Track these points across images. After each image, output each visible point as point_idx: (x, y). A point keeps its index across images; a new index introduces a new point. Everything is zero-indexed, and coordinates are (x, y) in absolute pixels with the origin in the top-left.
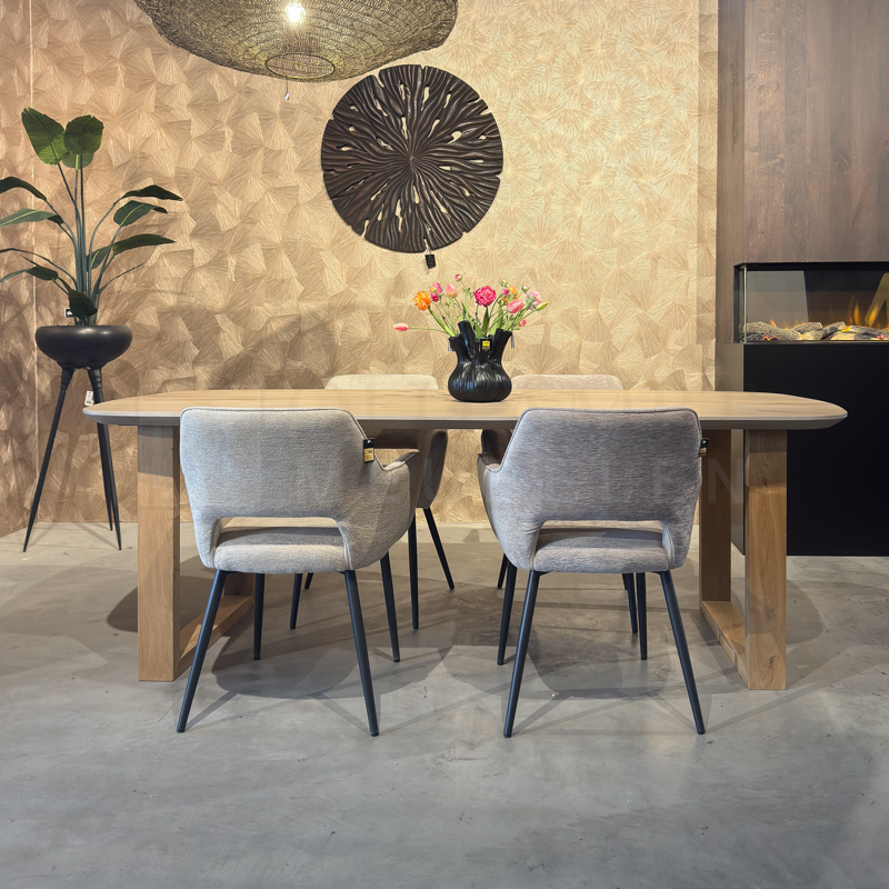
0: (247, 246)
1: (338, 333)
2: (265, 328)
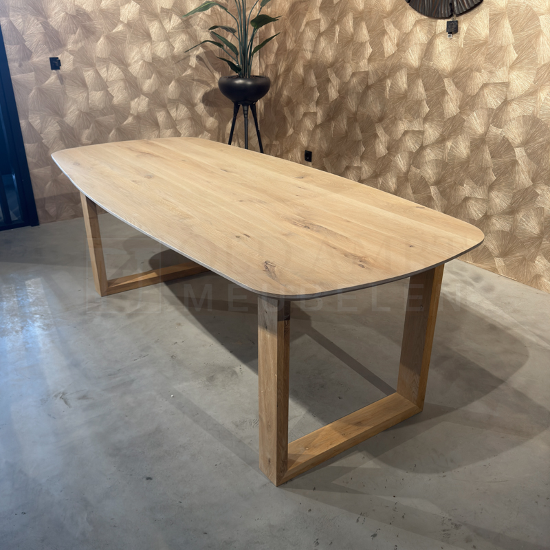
0: (345, 16)
1: (388, 89)
2: (349, 81)
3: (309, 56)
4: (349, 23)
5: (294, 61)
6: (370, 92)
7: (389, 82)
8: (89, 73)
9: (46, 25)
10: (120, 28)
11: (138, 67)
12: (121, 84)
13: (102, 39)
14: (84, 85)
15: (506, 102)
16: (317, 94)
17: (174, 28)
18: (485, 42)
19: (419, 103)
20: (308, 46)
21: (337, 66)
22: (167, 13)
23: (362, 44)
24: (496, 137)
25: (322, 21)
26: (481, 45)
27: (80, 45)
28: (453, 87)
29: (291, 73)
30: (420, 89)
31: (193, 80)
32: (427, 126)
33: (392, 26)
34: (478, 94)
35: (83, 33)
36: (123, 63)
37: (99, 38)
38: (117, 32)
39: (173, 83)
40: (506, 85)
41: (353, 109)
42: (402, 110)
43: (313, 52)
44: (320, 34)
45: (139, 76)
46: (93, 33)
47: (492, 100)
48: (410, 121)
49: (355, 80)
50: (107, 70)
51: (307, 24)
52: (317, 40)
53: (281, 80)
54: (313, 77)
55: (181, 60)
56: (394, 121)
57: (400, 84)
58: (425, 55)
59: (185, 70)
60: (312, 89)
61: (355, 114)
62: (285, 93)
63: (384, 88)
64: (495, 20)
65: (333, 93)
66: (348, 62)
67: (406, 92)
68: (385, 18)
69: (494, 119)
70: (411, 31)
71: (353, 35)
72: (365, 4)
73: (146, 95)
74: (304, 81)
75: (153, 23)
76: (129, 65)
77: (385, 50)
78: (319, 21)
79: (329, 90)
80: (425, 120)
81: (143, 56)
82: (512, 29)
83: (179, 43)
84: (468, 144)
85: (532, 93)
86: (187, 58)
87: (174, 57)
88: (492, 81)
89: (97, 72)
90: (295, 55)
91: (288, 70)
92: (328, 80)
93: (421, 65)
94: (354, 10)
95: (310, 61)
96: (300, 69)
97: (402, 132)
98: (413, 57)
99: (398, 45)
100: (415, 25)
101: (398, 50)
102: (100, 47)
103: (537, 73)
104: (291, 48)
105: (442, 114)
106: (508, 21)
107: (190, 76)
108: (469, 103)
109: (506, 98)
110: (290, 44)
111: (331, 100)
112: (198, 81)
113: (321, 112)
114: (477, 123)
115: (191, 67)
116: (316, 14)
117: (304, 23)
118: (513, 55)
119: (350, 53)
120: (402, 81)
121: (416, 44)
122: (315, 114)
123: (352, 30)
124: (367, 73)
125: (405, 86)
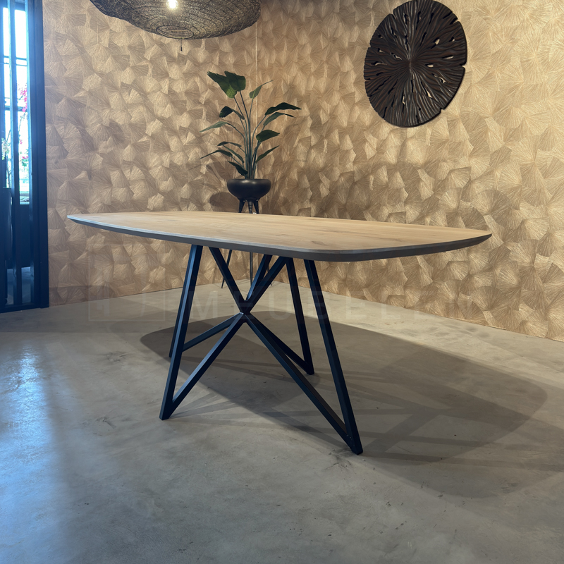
0: (332, 132)
1: (371, 183)
2: (338, 180)
3: (302, 164)
4: (336, 136)
5: (289, 169)
6: (356, 187)
7: (372, 178)
8: (115, 172)
9: (83, 132)
10: (145, 139)
11: (157, 171)
12: (142, 183)
13: (129, 147)
14: (109, 182)
15: (470, 182)
16: (311, 193)
17: (189, 142)
18: (447, 140)
19: (398, 190)
20: (302, 157)
21: (327, 170)
22: (184, 131)
23: (347, 152)
24: (467, 209)
25: (313, 138)
26: (444, 143)
27: (109, 150)
28: (426, 175)
29: (287, 179)
30: (399, 180)
31: (203, 184)
32: (408, 207)
33: (371, 136)
34: (447, 178)
35: (114, 141)
36: (145, 167)
37: (127, 146)
38: (142, 142)
39: (186, 186)
40: (469, 169)
41: (343, 201)
42: (385, 198)
43: (306, 161)
44: (311, 148)
45: (157, 178)
46: (122, 141)
47: (459, 182)
48: (393, 206)
49: (342, 179)
50: (131, 171)
51: (300, 141)
52: (309, 152)
53: (278, 185)
54: (306, 181)
55: (194, 167)
56: (379, 207)
57: (382, 178)
58: (400, 154)
59: (197, 176)
60: (305, 190)
61: (345, 205)
62: (282, 195)
63: (368, 183)
64: (452, 124)
65: (324, 191)
66: (336, 166)
67: (387, 183)
68: (365, 130)
69: (463, 195)
70: (387, 138)
71: (339, 146)
72: (348, 122)
73: (163, 193)
74: (298, 185)
75: (173, 137)
76: (150, 169)
77: (367, 154)
78: (310, 138)
79: (321, 189)
80: (406, 203)
81: (162, 162)
82: (466, 129)
83: (193, 155)
84: (444, 217)
85: (489, 173)
86: (199, 166)
87: (188, 165)
88: (457, 167)
89: (122, 173)
90: (289, 165)
91: (283, 178)
92: (320, 181)
93: (398, 162)
94: (340, 127)
95: (303, 169)
96: (294, 175)
97: (387, 214)
98: (391, 156)
99: (377, 149)
100: (390, 133)
101: (378, 153)
102: (127, 153)
103: (491, 159)
104: (286, 160)
105: (419, 197)
106: (462, 124)
107: (200, 180)
108: (440, 186)
109: (470, 179)
110: (285, 158)
111: (323, 196)
112: (207, 185)
113: (314, 207)
114: (449, 200)
115: (201, 173)
116: (308, 133)
117: (297, 140)
118: (471, 147)
119: (337, 159)
120: (383, 175)
121: (392, 147)
122: (309, 209)
123: (338, 142)
124: (353, 173)
125: (386, 179)
